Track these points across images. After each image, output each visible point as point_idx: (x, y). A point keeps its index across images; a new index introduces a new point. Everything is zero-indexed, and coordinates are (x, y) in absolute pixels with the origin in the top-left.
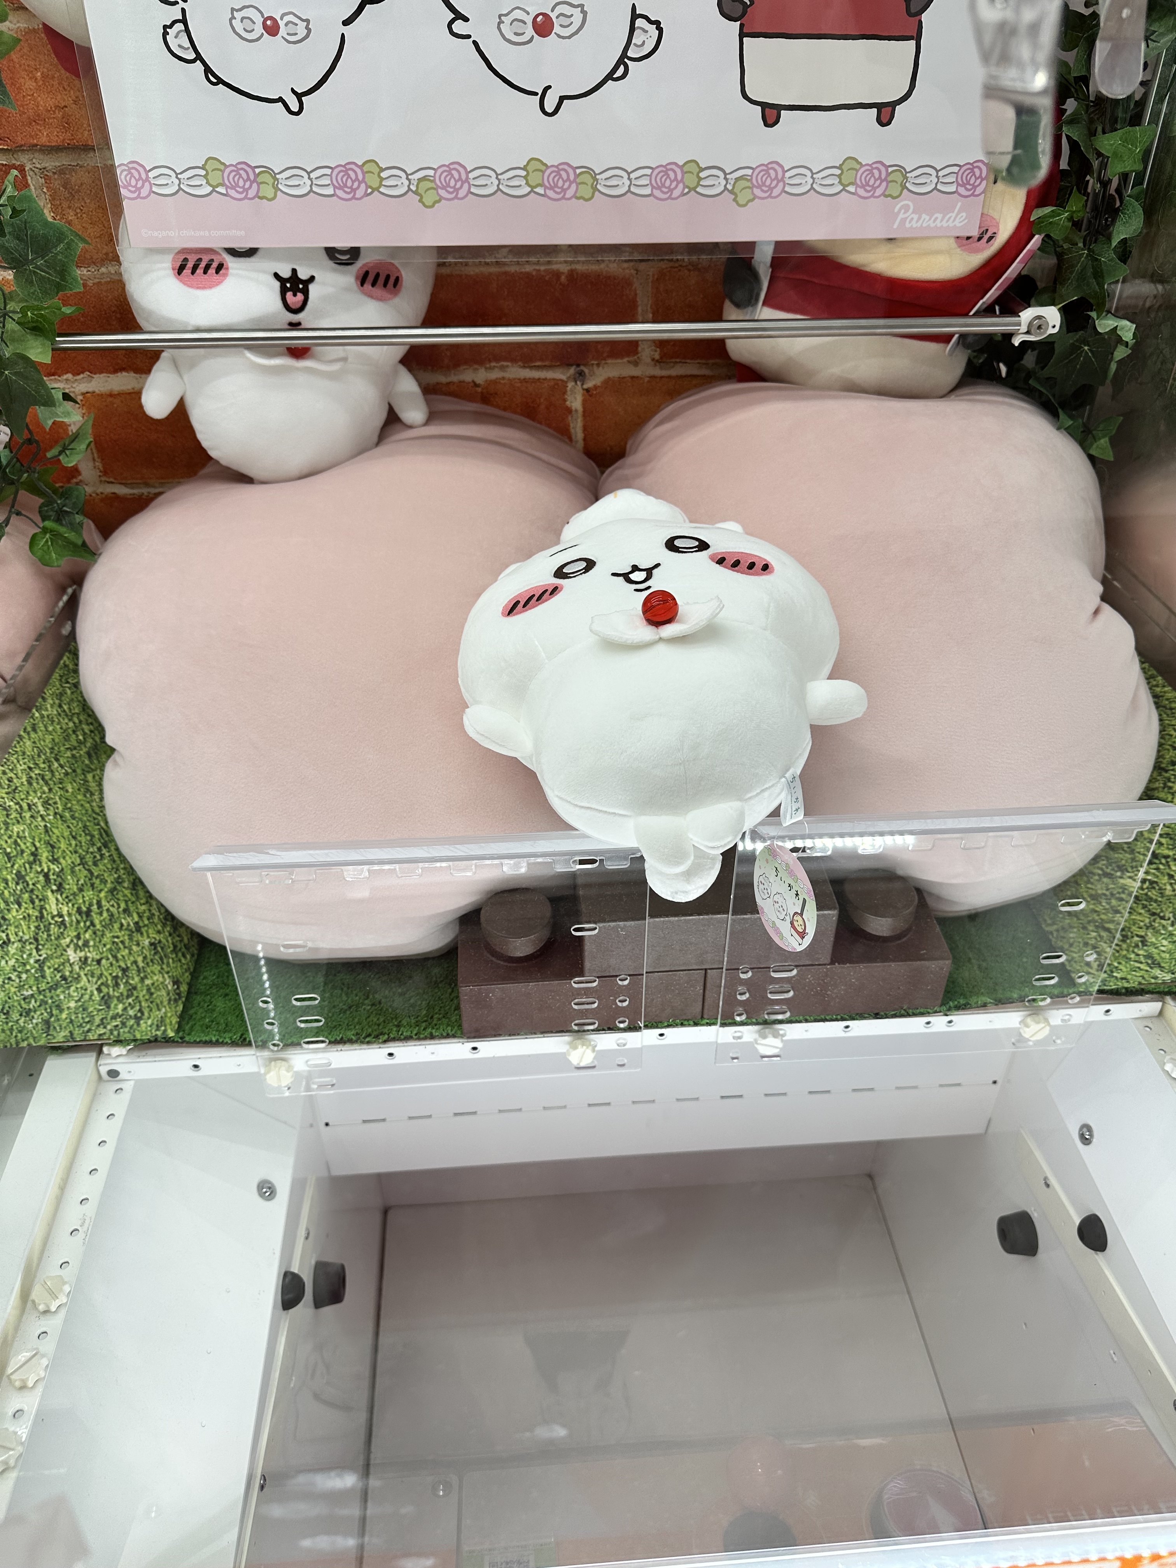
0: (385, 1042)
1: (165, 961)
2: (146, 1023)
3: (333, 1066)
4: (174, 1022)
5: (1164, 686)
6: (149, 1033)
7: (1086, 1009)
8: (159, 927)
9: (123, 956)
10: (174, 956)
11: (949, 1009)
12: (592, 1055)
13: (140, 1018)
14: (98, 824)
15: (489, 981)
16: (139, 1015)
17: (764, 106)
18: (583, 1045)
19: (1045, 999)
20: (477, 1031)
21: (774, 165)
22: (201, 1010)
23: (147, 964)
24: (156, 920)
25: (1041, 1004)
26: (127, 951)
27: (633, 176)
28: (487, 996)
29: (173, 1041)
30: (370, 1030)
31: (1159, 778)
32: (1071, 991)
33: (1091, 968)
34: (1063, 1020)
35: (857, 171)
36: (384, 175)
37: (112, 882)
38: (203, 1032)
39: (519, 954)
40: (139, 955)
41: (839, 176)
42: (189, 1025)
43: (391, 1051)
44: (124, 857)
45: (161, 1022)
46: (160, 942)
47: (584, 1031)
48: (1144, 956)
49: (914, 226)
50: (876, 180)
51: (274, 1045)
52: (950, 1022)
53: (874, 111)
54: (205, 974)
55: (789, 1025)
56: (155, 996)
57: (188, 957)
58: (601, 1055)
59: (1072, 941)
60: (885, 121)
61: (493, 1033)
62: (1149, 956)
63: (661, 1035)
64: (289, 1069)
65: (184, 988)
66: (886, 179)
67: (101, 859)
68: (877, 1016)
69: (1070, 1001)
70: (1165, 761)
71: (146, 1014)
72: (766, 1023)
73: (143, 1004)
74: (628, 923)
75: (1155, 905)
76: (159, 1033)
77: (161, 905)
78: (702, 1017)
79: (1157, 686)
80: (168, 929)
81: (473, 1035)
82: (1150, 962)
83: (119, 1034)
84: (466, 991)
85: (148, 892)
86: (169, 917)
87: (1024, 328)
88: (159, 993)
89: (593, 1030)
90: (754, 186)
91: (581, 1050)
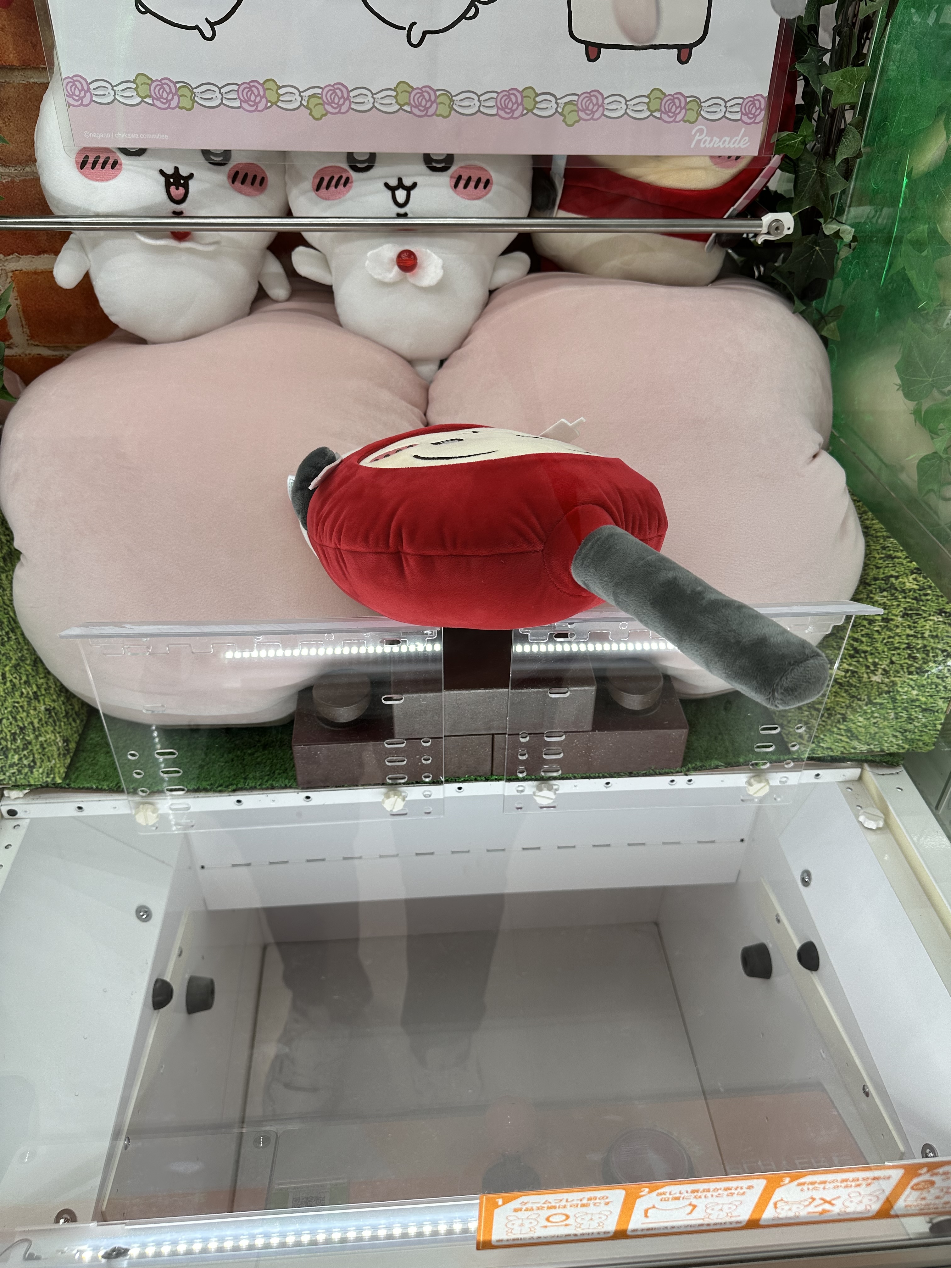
0: (234, 791)
1: (58, 724)
2: (38, 771)
3: (192, 810)
4: (62, 771)
5: (873, 520)
6: (41, 780)
7: (800, 773)
8: (55, 697)
9: (21, 718)
10: (65, 720)
11: (688, 770)
12: (402, 804)
13: (33, 767)
14: (8, 613)
15: (316, 741)
16: (32, 764)
17: (588, 45)
18: (395, 795)
19: (765, 764)
20: (309, 782)
21: (596, 93)
22: (86, 764)
23: (42, 725)
24: (52, 691)
25: (763, 767)
26: (25, 714)
27: (482, 98)
28: (316, 754)
29: (61, 787)
30: (221, 782)
31: (863, 591)
32: (786, 757)
33: (803, 739)
34: (780, 782)
35: (662, 100)
36: (281, 91)
37: (16, 660)
38: (86, 780)
39: (342, 720)
40: (35, 718)
41: (648, 104)
42: (75, 775)
43: (239, 798)
44: (28, 640)
45: (51, 771)
46: (54, 708)
47: (397, 784)
48: (845, 730)
49: (708, 146)
50: (677, 108)
51: (143, 791)
52: (690, 781)
53: (675, 51)
54: (92, 736)
55: (561, 781)
56: (46, 750)
57: (78, 722)
58: (410, 804)
59: (789, 718)
60: (684, 60)
61: (322, 785)
62: (848, 730)
63: (460, 788)
64: (155, 811)
65: (73, 746)
66: (684, 108)
67: (8, 641)
68: (631, 775)
69: (786, 766)
70: (869, 578)
71: (38, 764)
72: (542, 779)
73: (36, 756)
74: (428, 695)
75: (854, 689)
76: (49, 780)
77: (56, 680)
78: (492, 774)
79: (867, 519)
80: (62, 699)
81: (305, 786)
82: (849, 735)
83: (16, 780)
84: (299, 749)
85: (46, 669)
86: (63, 690)
87: (765, 230)
88: (50, 748)
89: (404, 784)
90: (579, 110)
91: (393, 799)
